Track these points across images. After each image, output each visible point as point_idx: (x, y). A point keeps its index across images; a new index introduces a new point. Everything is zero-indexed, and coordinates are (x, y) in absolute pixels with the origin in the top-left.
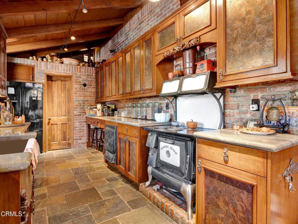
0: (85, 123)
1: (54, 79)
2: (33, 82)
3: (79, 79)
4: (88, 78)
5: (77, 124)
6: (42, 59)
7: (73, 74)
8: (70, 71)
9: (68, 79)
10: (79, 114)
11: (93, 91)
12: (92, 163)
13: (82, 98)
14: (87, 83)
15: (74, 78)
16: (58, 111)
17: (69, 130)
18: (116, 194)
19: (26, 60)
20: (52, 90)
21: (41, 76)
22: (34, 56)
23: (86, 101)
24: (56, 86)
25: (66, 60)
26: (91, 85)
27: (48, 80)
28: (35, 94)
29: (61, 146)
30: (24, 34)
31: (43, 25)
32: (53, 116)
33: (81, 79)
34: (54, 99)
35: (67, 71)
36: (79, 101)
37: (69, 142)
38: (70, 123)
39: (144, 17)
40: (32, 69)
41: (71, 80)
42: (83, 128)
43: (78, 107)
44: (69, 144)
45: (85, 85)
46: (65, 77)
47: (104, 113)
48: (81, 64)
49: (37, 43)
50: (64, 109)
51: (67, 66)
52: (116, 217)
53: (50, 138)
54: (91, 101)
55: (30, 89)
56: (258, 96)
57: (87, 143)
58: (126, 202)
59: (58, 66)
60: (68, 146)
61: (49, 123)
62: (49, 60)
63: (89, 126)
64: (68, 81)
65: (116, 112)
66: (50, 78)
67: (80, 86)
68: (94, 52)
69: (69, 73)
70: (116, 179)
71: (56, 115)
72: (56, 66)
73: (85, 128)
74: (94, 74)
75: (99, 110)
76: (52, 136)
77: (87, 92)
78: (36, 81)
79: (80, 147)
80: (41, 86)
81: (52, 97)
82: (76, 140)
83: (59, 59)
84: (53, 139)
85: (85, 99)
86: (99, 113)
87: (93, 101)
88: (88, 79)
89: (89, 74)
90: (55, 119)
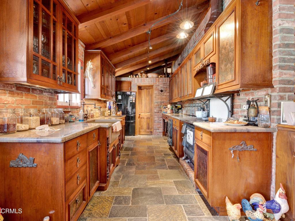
0: (162, 118)
1: (142, 88)
2: (131, 91)
3: (158, 87)
4: (164, 85)
5: (156, 119)
6: (136, 75)
7: (154, 84)
8: (152, 82)
9: (151, 87)
10: (158, 111)
11: (167, 95)
12: (160, 145)
13: (160, 100)
14: (163, 89)
15: (154, 87)
16: (145, 109)
17: (151, 122)
18: (165, 161)
19: (127, 78)
20: (141, 95)
21: (135, 87)
22: (131, 75)
23: (162, 102)
24: (144, 92)
25: (150, 75)
26: (166, 91)
27: (139, 89)
28: (131, 99)
29: (147, 132)
30: (124, 65)
31: (133, 58)
32: (142, 113)
33: (159, 87)
34: (143, 101)
35: (150, 82)
36: (158, 102)
37: (151, 130)
38: (152, 117)
39: (197, 38)
40: (130, 83)
41: (152, 88)
42: (161, 122)
43: (157, 107)
44: (151, 132)
45: (162, 91)
46: (149, 86)
47: (173, 111)
48: (159, 76)
49: (132, 67)
50: (148, 108)
51: (150, 79)
52: (157, 170)
53: (140, 126)
54: (166, 102)
55: (129, 95)
56: (250, 98)
57: (163, 132)
58: (167, 166)
59: (145, 79)
60: (151, 133)
61: (139, 117)
62: (140, 76)
63: (164, 120)
64: (151, 89)
65: (180, 110)
66: (140, 88)
67: (158, 92)
68: (172, 65)
69: (151, 84)
70: (169, 155)
71: (143, 112)
72: (143, 80)
73: (162, 122)
74: (168, 83)
75: (169, 109)
76: (141, 126)
77: (164, 96)
78: (132, 90)
79: (158, 134)
80: (135, 93)
81: (141, 100)
82: (155, 129)
83: (145, 75)
84: (141, 128)
85: (162, 101)
86: (169, 111)
87: (167, 102)
88: (164, 87)
89: (165, 83)
90: (143, 115)
